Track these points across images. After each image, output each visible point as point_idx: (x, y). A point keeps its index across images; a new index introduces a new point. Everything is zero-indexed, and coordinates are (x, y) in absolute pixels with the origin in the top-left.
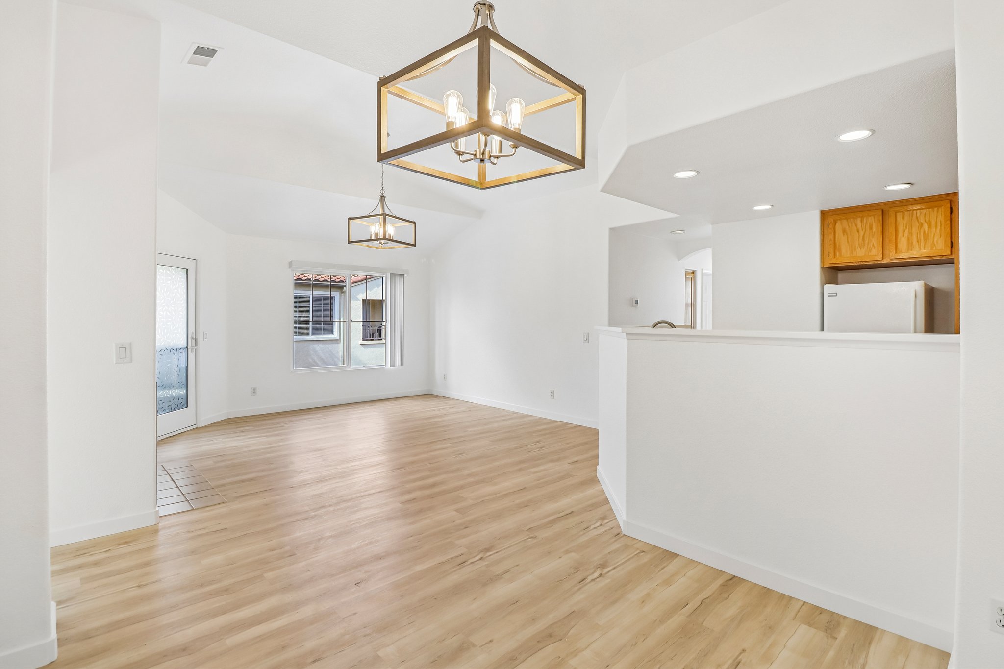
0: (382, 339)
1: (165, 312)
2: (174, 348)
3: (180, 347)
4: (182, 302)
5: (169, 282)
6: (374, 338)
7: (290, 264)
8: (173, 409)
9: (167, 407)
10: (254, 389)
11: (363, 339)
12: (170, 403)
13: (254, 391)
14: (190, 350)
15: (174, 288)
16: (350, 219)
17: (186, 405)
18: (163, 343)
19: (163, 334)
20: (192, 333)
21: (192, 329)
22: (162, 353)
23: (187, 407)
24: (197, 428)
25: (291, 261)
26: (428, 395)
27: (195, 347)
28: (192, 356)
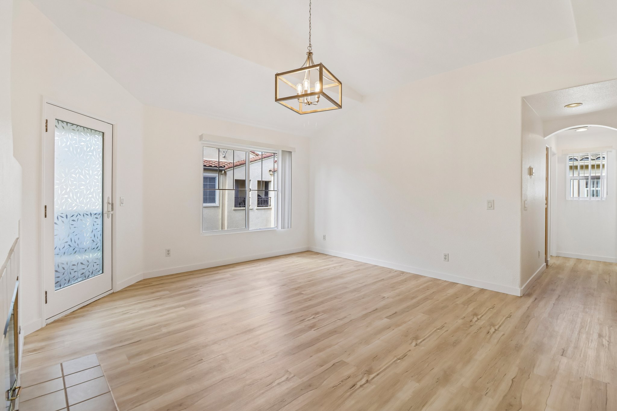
0: (268, 206)
1: (78, 175)
2: (89, 213)
3: (95, 212)
4: (97, 166)
5: (83, 144)
6: (241, 206)
7: (201, 137)
8: (87, 277)
9: (80, 276)
10: (168, 251)
11: (235, 206)
12: (84, 271)
13: (168, 252)
14: (105, 215)
15: (88, 150)
16: (277, 75)
17: (101, 272)
18: (75, 208)
19: (75, 198)
20: (108, 198)
21: (108, 194)
22: (74, 218)
23: (103, 273)
24: (113, 293)
25: (202, 135)
26: (308, 252)
27: (111, 212)
28: (108, 221)
